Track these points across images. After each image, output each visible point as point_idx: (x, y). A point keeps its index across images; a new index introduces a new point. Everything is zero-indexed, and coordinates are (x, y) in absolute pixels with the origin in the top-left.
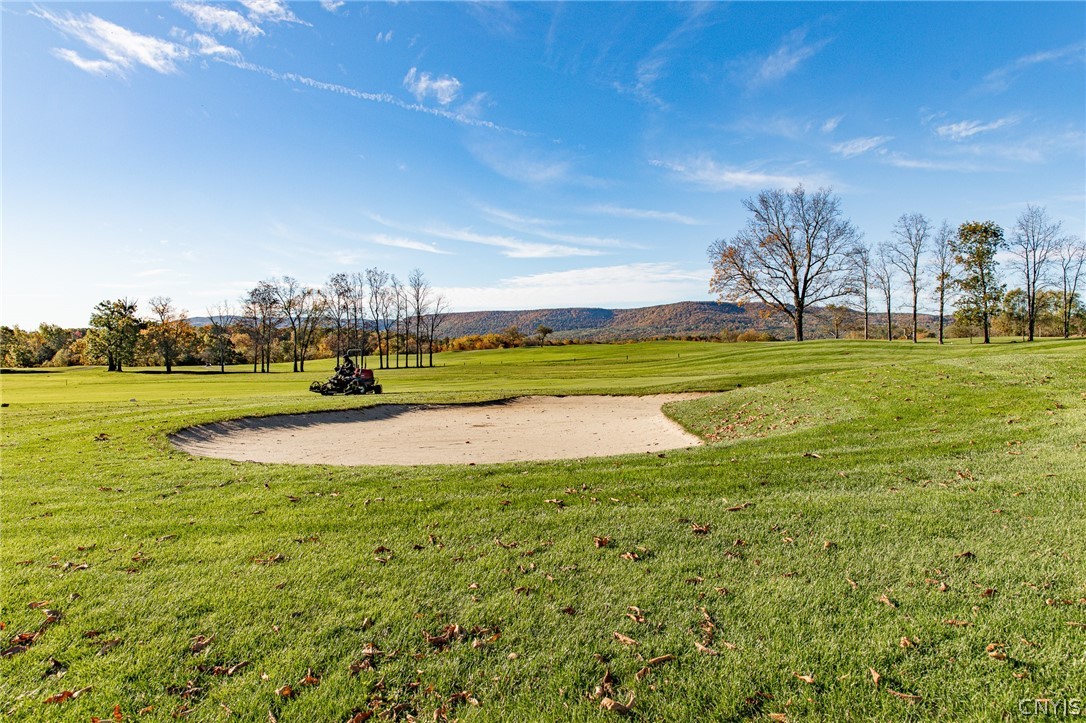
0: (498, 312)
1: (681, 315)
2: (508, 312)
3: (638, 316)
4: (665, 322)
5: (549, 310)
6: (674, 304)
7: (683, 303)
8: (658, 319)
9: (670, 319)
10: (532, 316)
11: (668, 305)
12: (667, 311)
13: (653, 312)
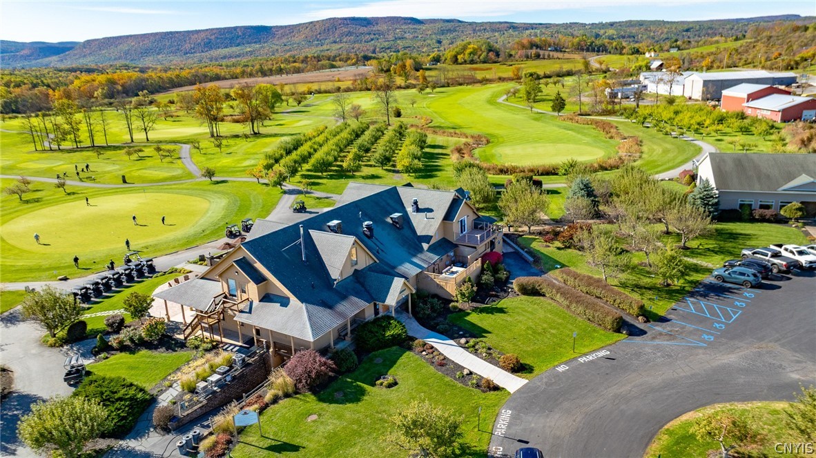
0: (171, 33)
1: (328, 30)
2: (180, 32)
3: (295, 31)
4: (316, 36)
5: (217, 29)
6: (323, 20)
7: (330, 19)
8: (311, 34)
9: (320, 34)
10: (203, 35)
11: (318, 21)
12: (317, 26)
13: (307, 28)
